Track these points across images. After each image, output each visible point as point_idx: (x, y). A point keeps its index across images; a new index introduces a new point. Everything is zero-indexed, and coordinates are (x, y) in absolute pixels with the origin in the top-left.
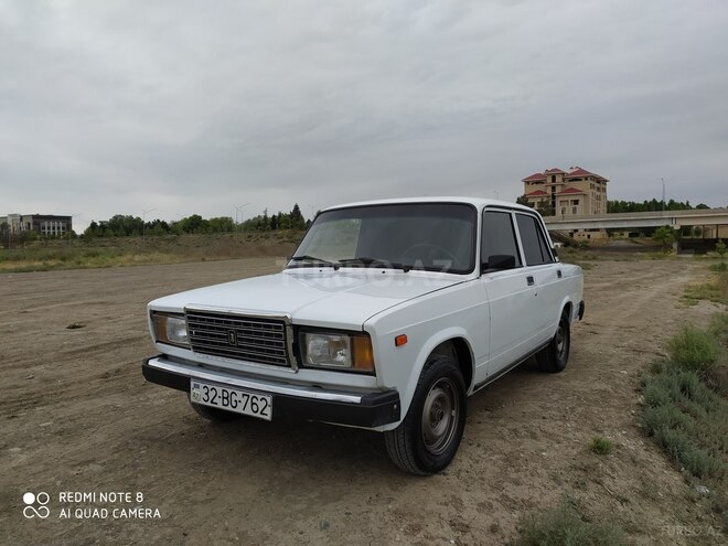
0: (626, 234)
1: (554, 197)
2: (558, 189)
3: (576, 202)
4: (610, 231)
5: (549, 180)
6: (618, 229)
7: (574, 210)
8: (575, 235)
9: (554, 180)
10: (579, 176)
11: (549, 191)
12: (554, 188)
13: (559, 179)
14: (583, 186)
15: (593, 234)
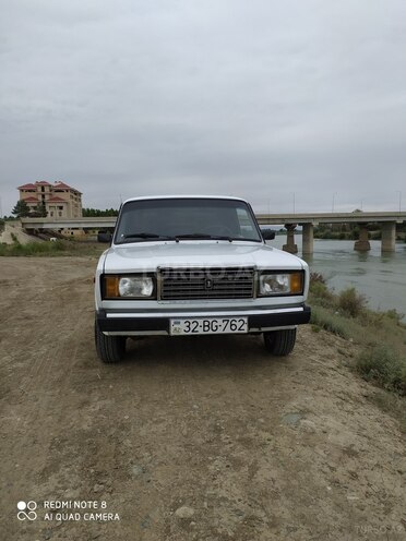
0: (97, 232)
1: (44, 203)
2: (47, 198)
3: (61, 208)
4: (86, 230)
5: (40, 189)
6: (91, 228)
7: (60, 214)
8: (63, 233)
9: (43, 190)
10: (62, 189)
11: (40, 198)
12: (43, 196)
13: (47, 189)
14: (65, 196)
15: (75, 232)
